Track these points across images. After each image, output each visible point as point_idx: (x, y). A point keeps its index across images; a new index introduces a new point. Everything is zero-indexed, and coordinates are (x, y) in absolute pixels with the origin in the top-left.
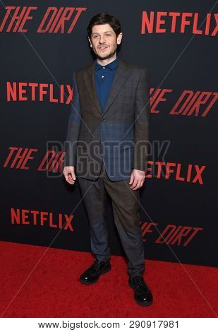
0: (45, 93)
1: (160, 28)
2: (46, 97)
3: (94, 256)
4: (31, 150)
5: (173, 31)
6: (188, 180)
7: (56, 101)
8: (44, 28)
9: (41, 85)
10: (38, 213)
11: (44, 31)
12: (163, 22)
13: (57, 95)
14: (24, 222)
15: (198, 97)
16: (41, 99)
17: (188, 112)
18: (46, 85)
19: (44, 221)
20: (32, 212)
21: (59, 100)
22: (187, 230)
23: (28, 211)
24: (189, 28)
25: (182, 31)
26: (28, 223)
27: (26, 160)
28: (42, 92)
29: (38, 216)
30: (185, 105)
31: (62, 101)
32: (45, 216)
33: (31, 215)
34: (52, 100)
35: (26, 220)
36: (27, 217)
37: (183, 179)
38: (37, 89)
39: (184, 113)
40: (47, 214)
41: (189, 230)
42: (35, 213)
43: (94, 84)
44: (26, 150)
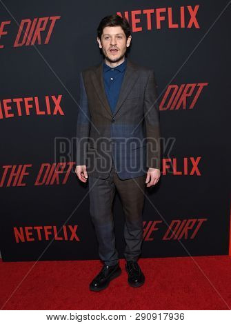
0: (31, 106)
1: (137, 27)
2: (33, 110)
3: (103, 262)
4: (25, 166)
5: (149, 28)
6: (186, 173)
7: (43, 113)
8: (20, 42)
9: (25, 99)
10: (41, 228)
11: (21, 45)
12: (138, 21)
13: (43, 107)
14: (28, 240)
15: (183, 91)
16: (28, 114)
17: (176, 107)
18: (31, 99)
19: (49, 235)
20: (35, 228)
21: (46, 112)
22: (192, 222)
23: (31, 228)
24: (164, 23)
25: (159, 27)
26: (33, 239)
27: (22, 177)
28: (28, 107)
29: (42, 231)
30: (171, 99)
31: (49, 113)
32: (49, 230)
33: (34, 232)
34: (39, 113)
35: (31, 237)
36: (31, 234)
37: (180, 173)
38: (22, 104)
39: (172, 108)
40: (51, 227)
41: (194, 223)
42: (38, 228)
43: (103, 86)
44: (21, 166)
